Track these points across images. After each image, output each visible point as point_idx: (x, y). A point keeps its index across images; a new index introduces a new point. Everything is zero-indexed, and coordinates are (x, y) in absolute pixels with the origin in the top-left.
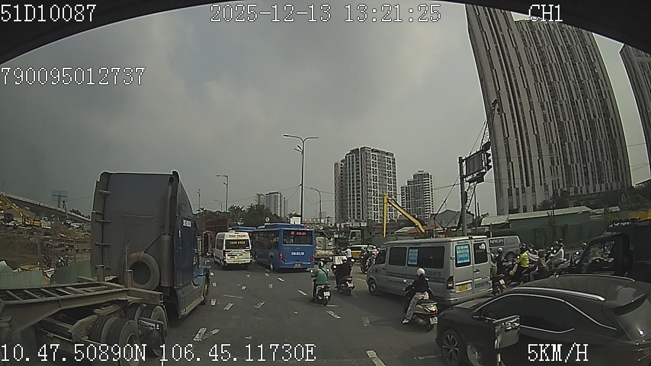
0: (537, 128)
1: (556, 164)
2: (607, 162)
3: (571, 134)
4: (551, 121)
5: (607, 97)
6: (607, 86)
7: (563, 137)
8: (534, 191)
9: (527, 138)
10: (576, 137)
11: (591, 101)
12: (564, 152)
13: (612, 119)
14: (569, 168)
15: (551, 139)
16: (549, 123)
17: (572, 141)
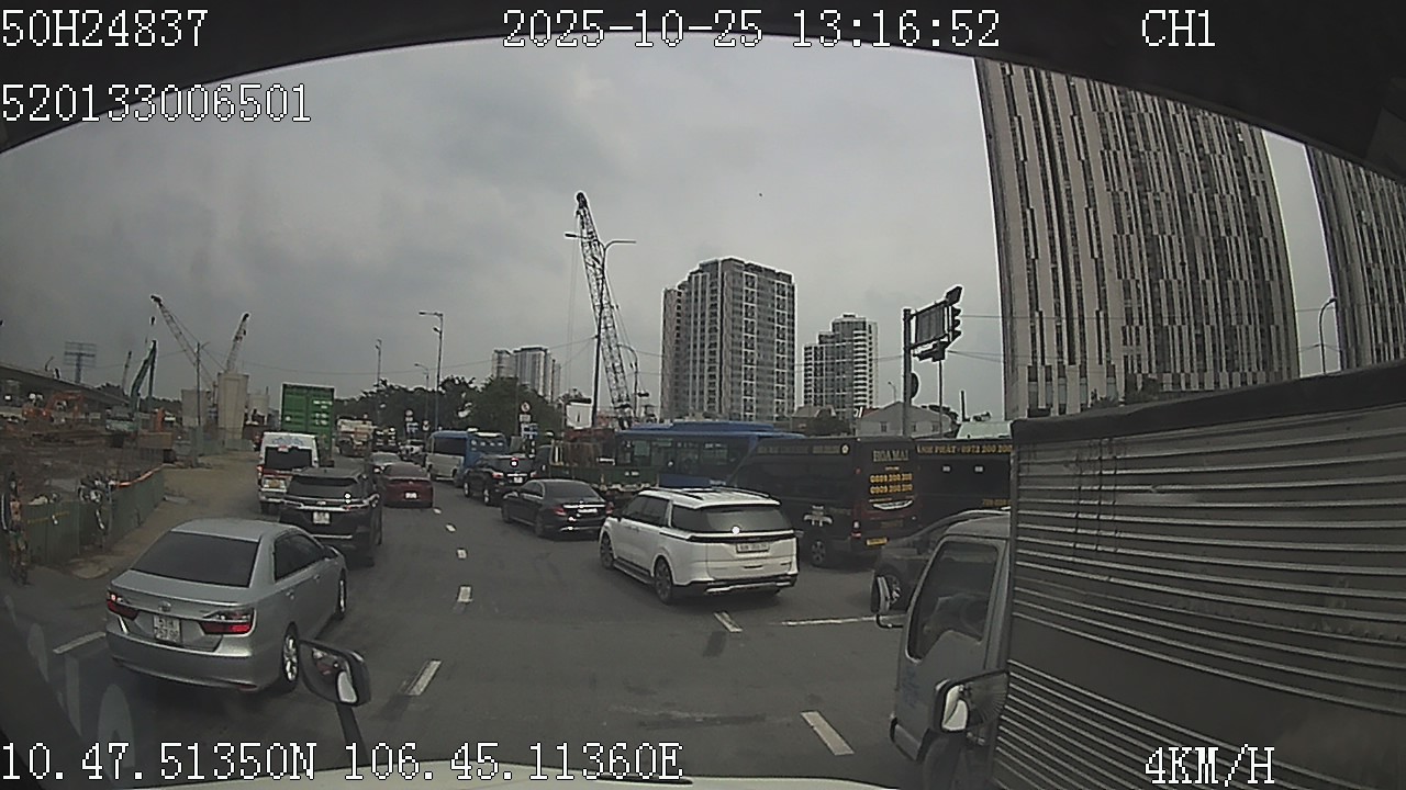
0: (1099, 246)
1: (1136, 322)
2: (1247, 328)
3: (1173, 263)
4: (1132, 233)
5: (1258, 194)
6: (1261, 172)
7: (1156, 270)
8: (1083, 375)
9: (1077, 264)
10: (1183, 270)
11: (1222, 198)
12: (1156, 300)
13: (1266, 241)
14: (1165, 333)
15: (1128, 271)
16: (1128, 237)
17: (1175, 277)
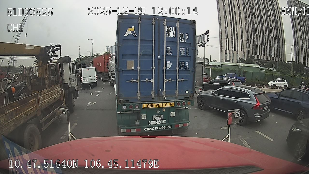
0: (242, 25)
1: (250, 43)
2: (274, 48)
3: (258, 31)
4: (249, 23)
5: (278, 19)
6: (279, 14)
7: (254, 32)
8: (237, 53)
9: (237, 29)
10: (260, 33)
11: (270, 18)
12: (254, 38)
13: (279, 29)
14: (256, 46)
15: (248, 31)
16: (248, 24)
17: (259, 34)
